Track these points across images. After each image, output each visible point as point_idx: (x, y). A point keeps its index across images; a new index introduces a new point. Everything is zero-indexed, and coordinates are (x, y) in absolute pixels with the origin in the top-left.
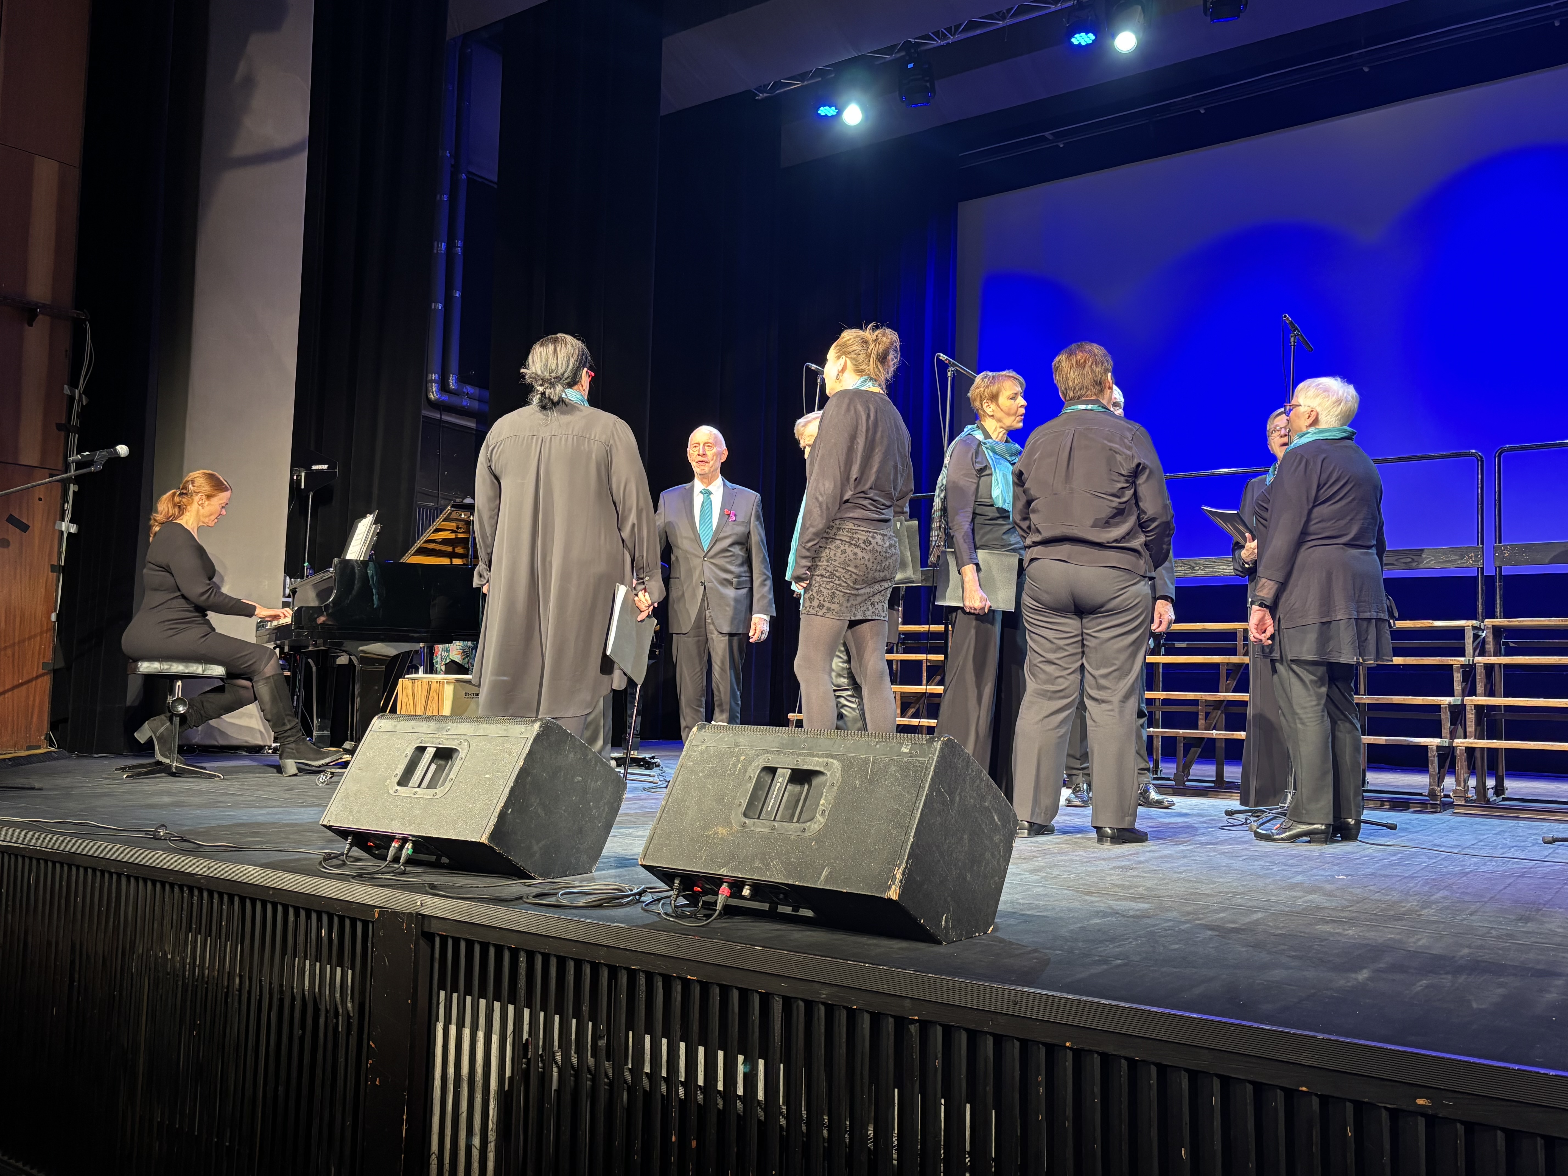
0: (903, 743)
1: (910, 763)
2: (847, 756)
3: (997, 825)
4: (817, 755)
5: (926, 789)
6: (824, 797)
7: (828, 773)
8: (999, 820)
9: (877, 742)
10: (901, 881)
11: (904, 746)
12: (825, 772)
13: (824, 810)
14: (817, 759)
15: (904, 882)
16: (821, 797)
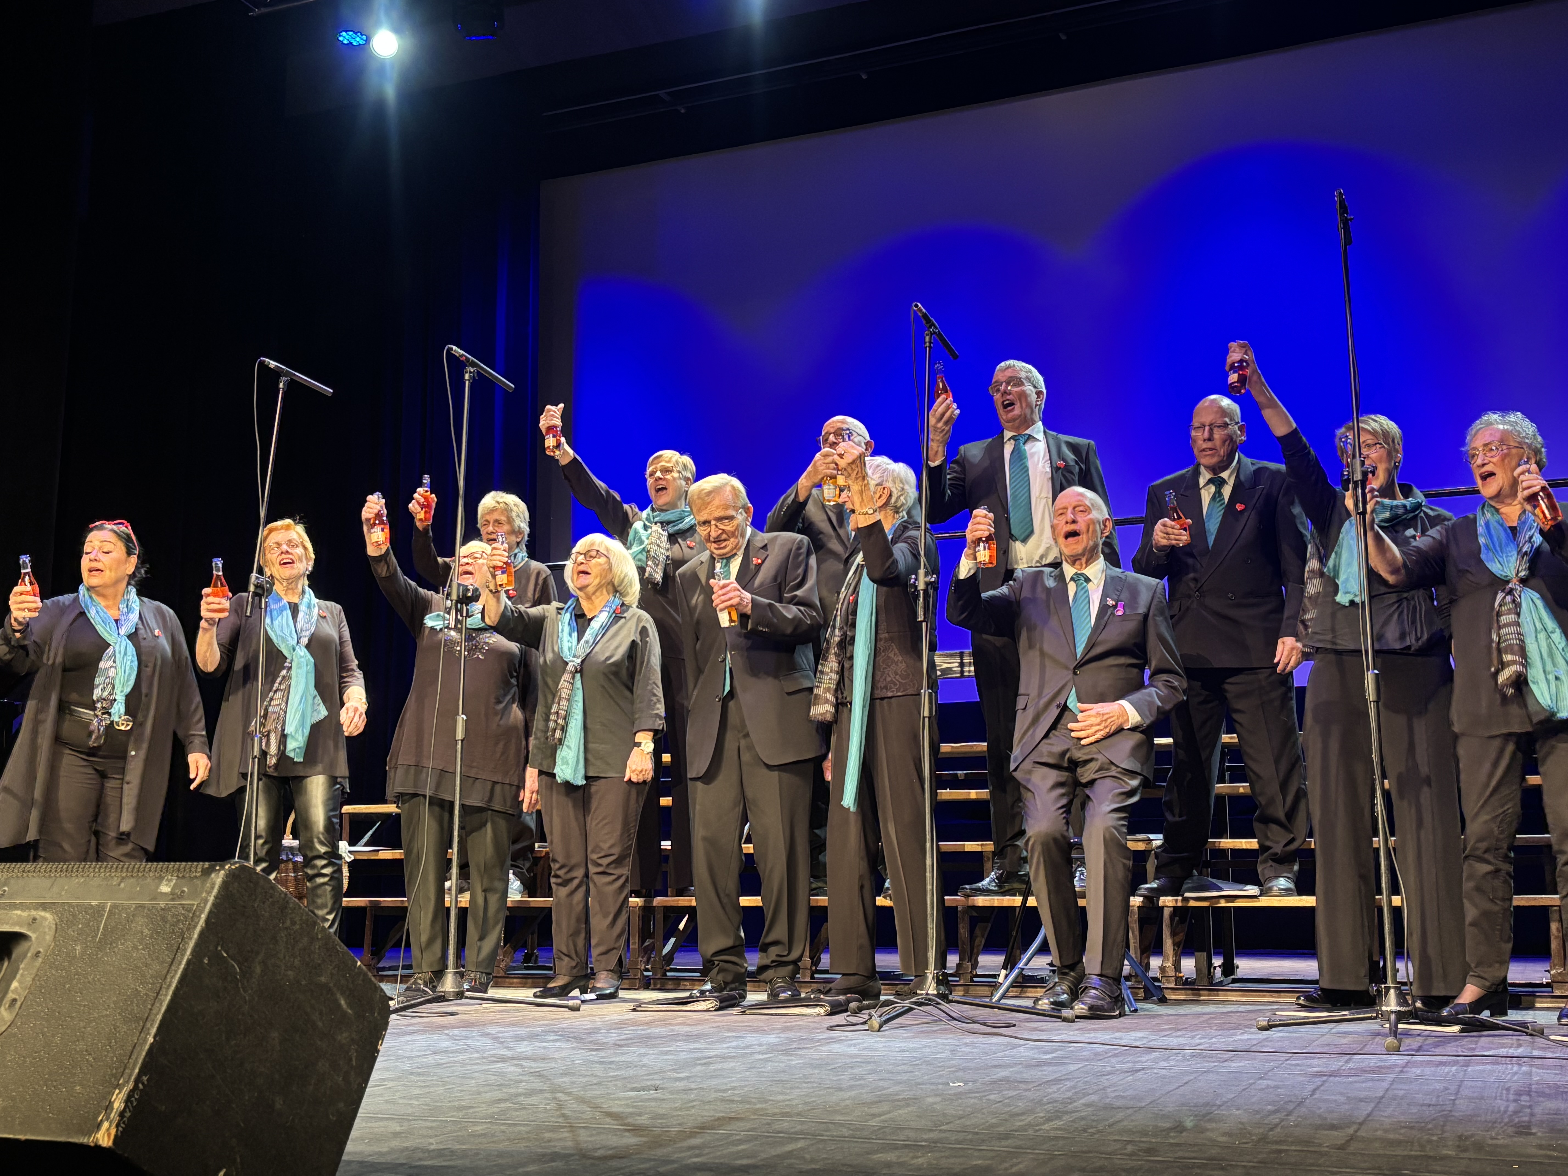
0: (163, 878)
1: (169, 909)
2: (70, 905)
3: (344, 1013)
4: (22, 907)
5: (188, 952)
6: (18, 976)
7: (33, 936)
8: (350, 1005)
9: (123, 878)
10: (122, 1114)
11: (164, 882)
12: (29, 933)
13: (15, 1000)
14: (19, 912)
15: (128, 1114)
16: (14, 977)
